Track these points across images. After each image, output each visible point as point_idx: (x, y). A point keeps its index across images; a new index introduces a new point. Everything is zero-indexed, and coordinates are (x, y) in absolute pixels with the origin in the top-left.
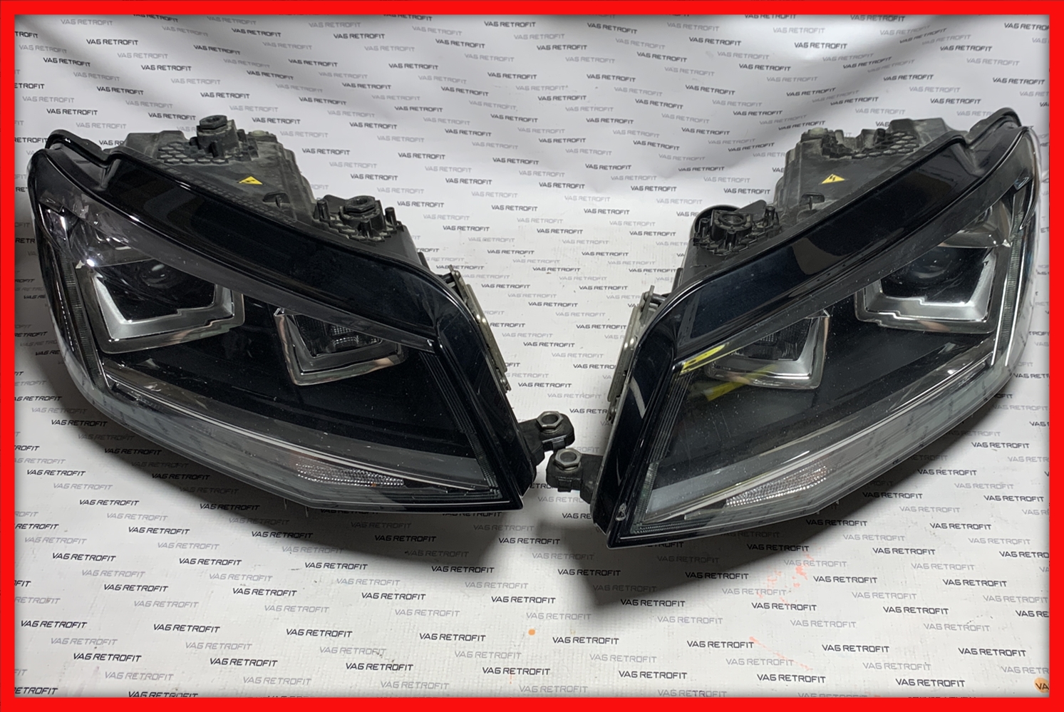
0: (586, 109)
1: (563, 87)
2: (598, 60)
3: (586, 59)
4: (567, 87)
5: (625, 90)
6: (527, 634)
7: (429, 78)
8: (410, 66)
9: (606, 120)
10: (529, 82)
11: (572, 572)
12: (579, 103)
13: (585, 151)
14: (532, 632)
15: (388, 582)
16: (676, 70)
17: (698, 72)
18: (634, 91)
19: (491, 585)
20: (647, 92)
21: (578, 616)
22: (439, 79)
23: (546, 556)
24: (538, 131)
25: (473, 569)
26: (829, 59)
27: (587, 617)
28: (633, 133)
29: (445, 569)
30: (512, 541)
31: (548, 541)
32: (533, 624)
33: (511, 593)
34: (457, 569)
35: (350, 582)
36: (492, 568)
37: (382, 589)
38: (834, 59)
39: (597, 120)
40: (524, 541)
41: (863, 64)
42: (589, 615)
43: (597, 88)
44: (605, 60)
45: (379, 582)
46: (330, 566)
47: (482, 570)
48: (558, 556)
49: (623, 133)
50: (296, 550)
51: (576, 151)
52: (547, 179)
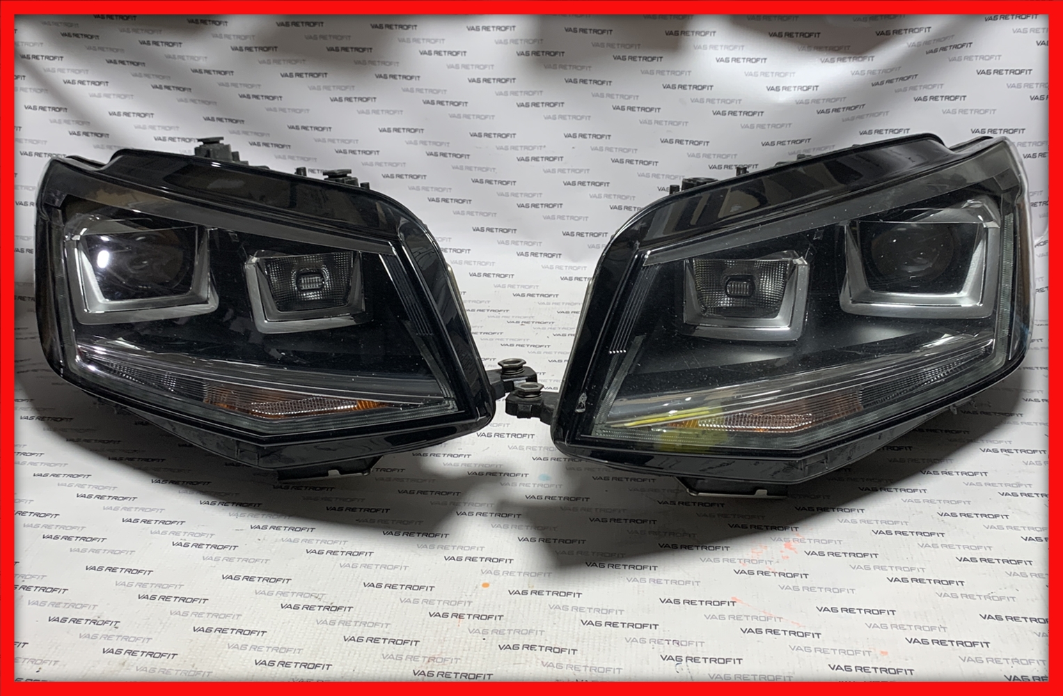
0: (562, 171)
1: (541, 146)
2: (575, 117)
3: (563, 117)
4: (545, 146)
5: (601, 149)
6: (480, 587)
7: (415, 143)
8: (397, 130)
9: (582, 184)
10: (508, 142)
11: (533, 540)
12: (556, 165)
13: (561, 217)
14: (486, 585)
15: (334, 542)
16: (650, 122)
17: (672, 123)
18: (610, 149)
19: (446, 548)
20: (622, 150)
21: (537, 574)
22: (424, 143)
23: (506, 527)
24: (515, 195)
25: (427, 535)
26: (801, 102)
27: (547, 575)
28: (608, 196)
29: (397, 534)
30: (471, 514)
31: (508, 515)
32: (487, 578)
33: (464, 554)
34: (410, 534)
35: (296, 541)
36: (446, 535)
37: (326, 548)
38: (807, 102)
39: (574, 184)
40: (483, 514)
41: (837, 110)
42: (549, 573)
43: (573, 148)
44: (582, 117)
45: (326, 542)
46: (277, 528)
47: (435, 535)
48: (520, 528)
49: (600, 196)
50: (243, 515)
51: (553, 218)
52: (525, 249)
